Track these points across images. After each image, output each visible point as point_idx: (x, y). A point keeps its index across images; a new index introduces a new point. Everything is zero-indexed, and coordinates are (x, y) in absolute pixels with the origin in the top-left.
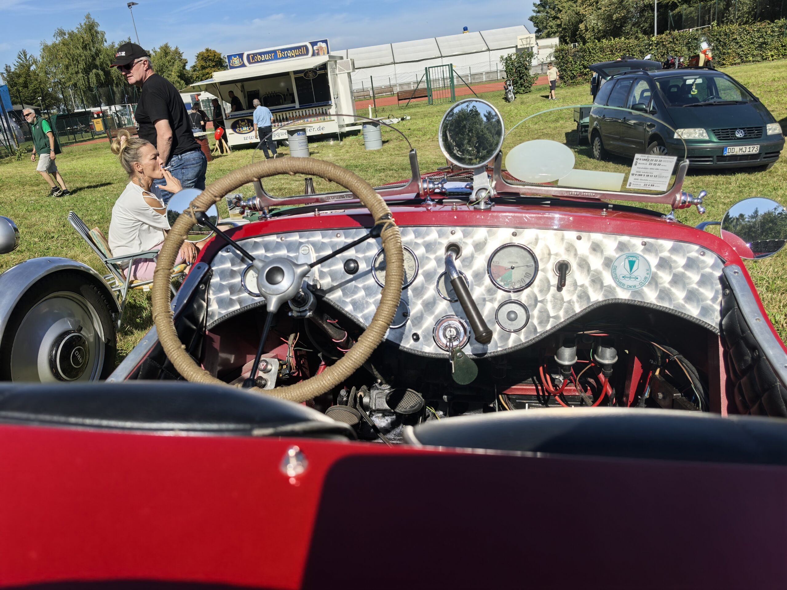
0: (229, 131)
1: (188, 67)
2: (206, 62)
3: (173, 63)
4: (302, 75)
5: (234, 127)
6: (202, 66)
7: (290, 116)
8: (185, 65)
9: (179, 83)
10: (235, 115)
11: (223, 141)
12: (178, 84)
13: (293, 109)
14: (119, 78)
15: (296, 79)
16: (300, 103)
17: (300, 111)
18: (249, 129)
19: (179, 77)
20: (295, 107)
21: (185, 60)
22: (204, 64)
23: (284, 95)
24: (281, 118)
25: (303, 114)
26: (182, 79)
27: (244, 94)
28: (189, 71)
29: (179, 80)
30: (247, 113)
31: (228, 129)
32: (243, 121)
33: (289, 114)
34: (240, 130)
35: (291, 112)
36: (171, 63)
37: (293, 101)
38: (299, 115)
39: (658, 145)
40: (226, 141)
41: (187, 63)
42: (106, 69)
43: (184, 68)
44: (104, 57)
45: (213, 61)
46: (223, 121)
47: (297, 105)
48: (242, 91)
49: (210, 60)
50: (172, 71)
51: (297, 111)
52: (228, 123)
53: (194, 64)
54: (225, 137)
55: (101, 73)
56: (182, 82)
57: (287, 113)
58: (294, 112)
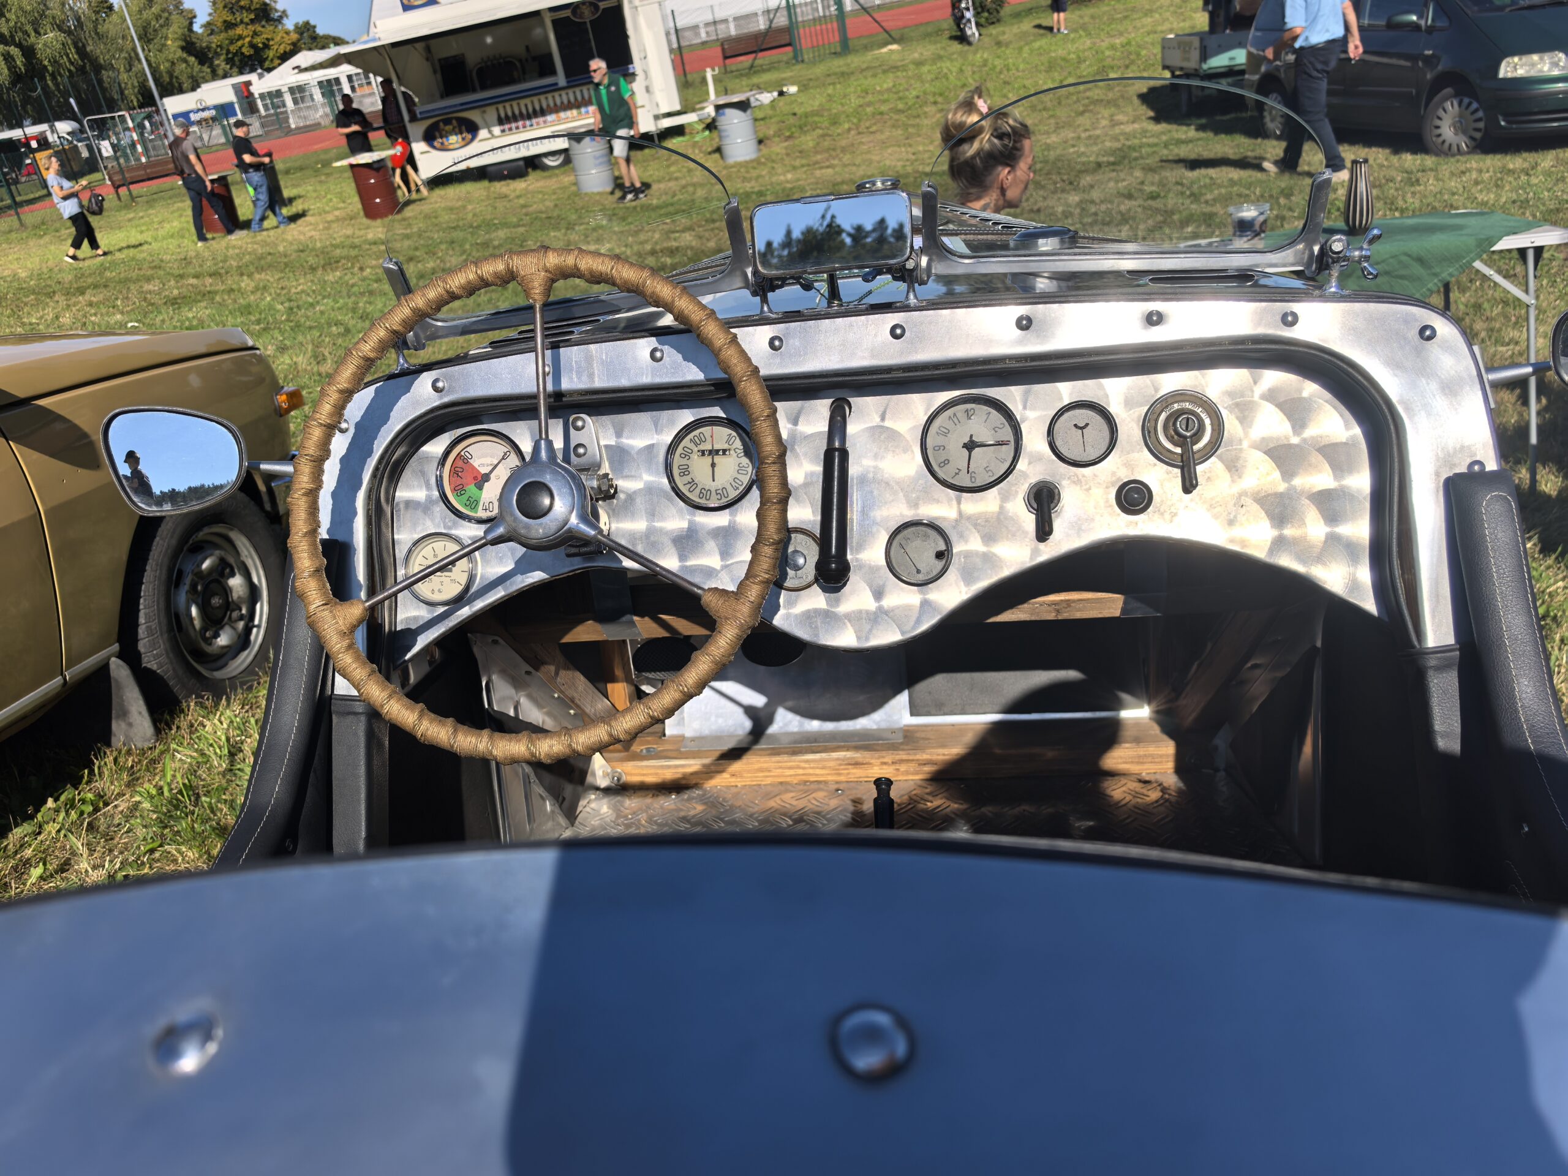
0: (419, 148)
1: (197, 28)
2: (234, 14)
3: (167, 19)
4: (567, 13)
5: (429, 137)
6: (225, 21)
7: (548, 106)
8: (191, 24)
9: (185, 61)
10: (428, 111)
11: (409, 169)
12: (184, 65)
13: (554, 88)
14: (55, 62)
15: (555, 23)
16: (568, 75)
17: (570, 92)
18: (463, 139)
19: (183, 48)
20: (556, 84)
21: (191, 11)
22: (230, 18)
23: (520, 61)
24: (530, 110)
25: (576, 99)
26: (190, 53)
27: (433, 65)
28: (202, 35)
29: (185, 55)
30: (455, 106)
31: (417, 141)
32: (447, 122)
33: (546, 100)
34: (442, 144)
35: (550, 96)
36: (161, 21)
37: (553, 72)
38: (569, 101)
39: (1456, 96)
40: (416, 169)
41: (195, 17)
42: (24, 43)
43: (190, 30)
44: (18, 17)
45: (249, 9)
46: (404, 127)
47: (561, 79)
48: (427, 59)
49: (242, 8)
50: (166, 38)
51: (563, 93)
52: (415, 130)
53: (208, 19)
54: (411, 160)
55: (14, 51)
56: (192, 59)
57: (542, 97)
58: (556, 94)
